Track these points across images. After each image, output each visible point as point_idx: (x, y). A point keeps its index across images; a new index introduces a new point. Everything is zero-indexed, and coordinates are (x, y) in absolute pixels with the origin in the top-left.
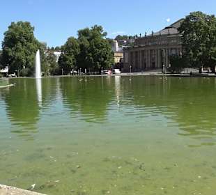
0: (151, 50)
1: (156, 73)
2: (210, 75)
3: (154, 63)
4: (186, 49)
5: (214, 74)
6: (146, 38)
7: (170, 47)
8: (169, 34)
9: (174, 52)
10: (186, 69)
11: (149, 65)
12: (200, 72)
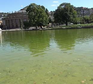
0: (15, 19)
1: (18, 30)
2: (40, 29)
3: (17, 25)
4: (30, 19)
5: (42, 29)
6: (12, 14)
7: (24, 18)
8: (23, 12)
9: (25, 20)
10: (31, 27)
11: (15, 26)
12: (37, 28)
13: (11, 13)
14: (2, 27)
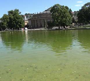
0: (40, 20)
1: (42, 29)
2: (63, 29)
3: (41, 25)
4: (54, 19)
8: (47, 13)
9: (49, 20)
10: (54, 27)
11: (39, 26)
12: (60, 28)
13: (36, 14)
14: (28, 27)
